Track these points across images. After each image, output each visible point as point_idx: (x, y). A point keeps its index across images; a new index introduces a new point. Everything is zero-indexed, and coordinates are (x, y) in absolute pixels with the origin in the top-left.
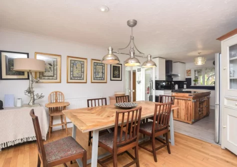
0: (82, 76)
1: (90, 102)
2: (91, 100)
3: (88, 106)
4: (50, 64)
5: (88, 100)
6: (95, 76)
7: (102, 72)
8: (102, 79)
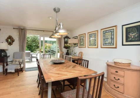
4: (82, 39)
6: (104, 42)
7: (111, 38)
8: (112, 44)
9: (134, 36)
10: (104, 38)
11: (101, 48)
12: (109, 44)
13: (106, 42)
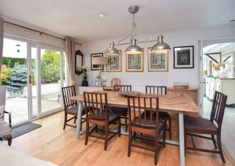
0: (139, 65)
1: (148, 88)
2: (150, 87)
3: (146, 92)
4: (114, 58)
5: (147, 87)
6: (152, 65)
7: (161, 60)
8: (162, 67)
9: (184, 59)
10: (152, 59)
11: (149, 71)
12: (159, 67)
13: (155, 65)
